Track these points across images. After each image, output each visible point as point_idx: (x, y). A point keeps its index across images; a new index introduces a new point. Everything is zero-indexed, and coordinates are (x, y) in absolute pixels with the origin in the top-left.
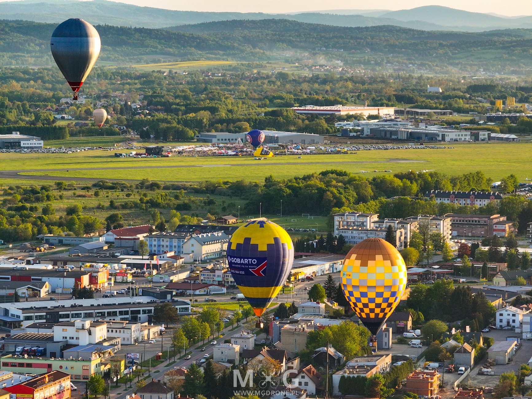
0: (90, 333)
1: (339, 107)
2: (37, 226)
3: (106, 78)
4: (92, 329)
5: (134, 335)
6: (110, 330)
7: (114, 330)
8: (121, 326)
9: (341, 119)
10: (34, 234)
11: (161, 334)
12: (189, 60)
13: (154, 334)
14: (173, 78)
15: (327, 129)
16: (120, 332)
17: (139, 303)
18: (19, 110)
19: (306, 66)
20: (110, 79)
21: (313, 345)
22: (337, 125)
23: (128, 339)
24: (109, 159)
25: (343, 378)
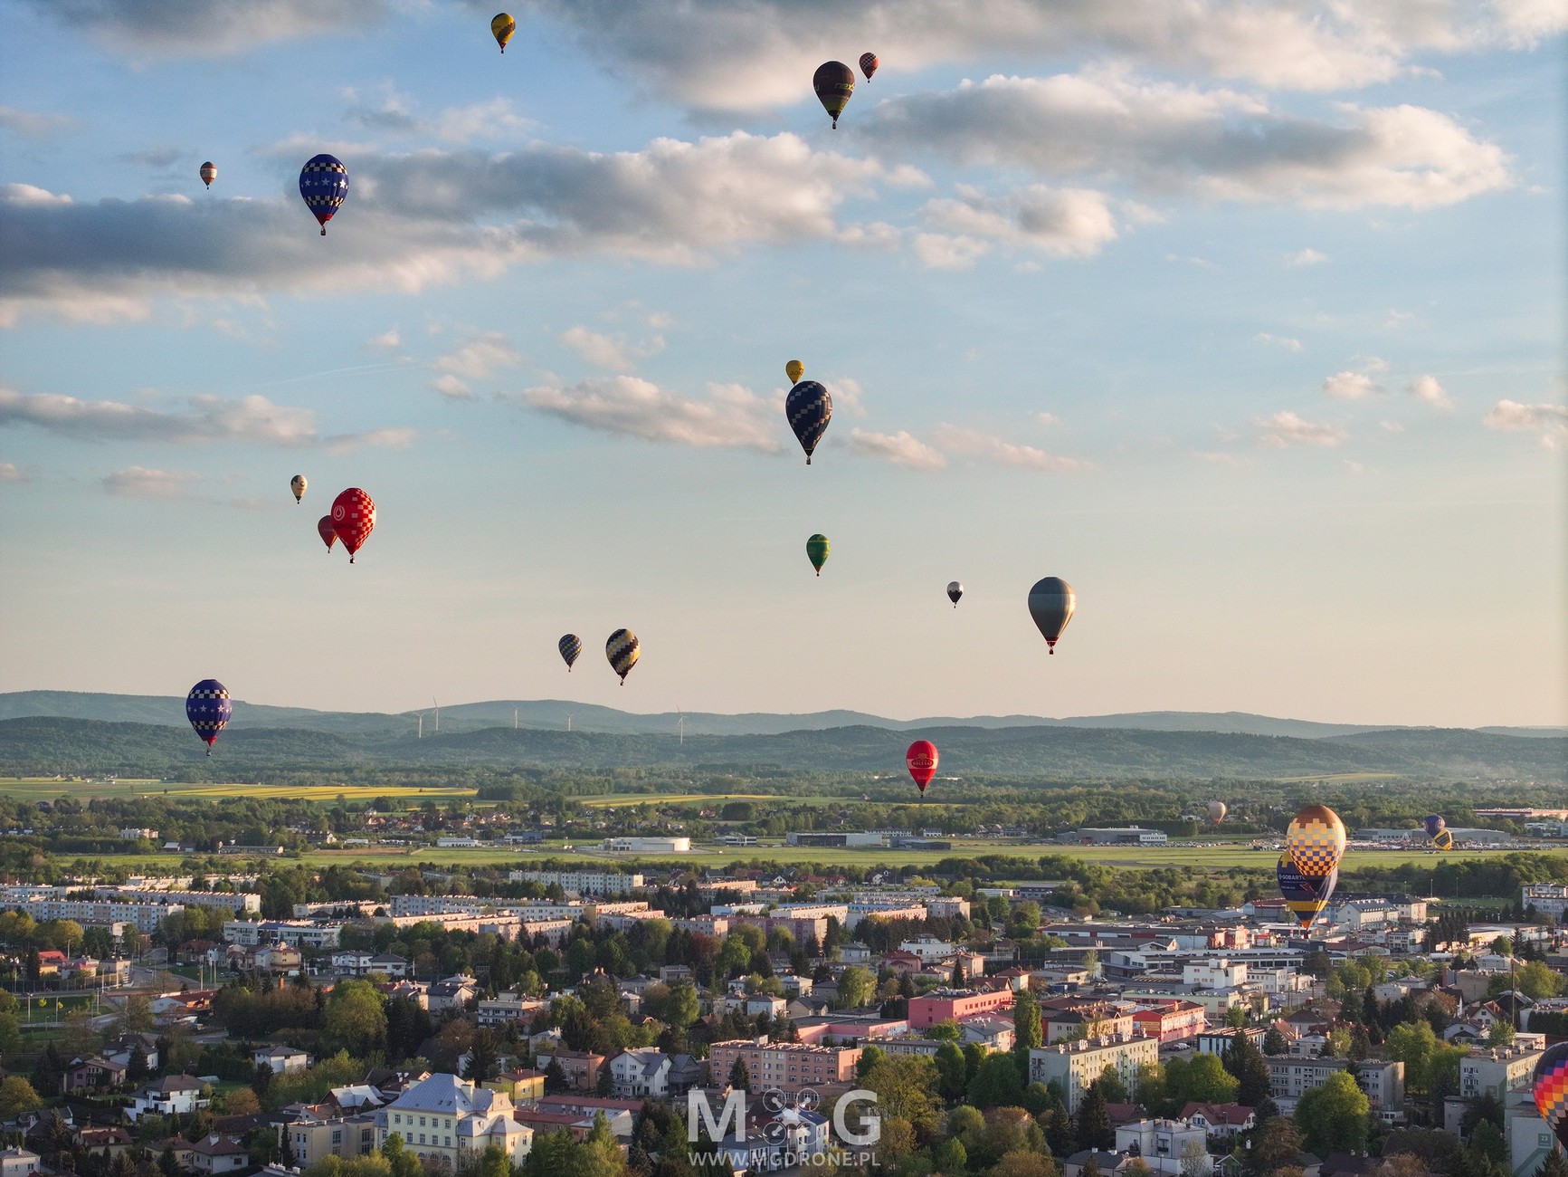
0: (1227, 975)
1: (1529, 809)
2: (1162, 898)
3: (1242, 787)
4: (1229, 969)
5: (1279, 982)
6: (1251, 976)
7: (1255, 976)
8: (1264, 971)
9: (1532, 820)
10: (1157, 907)
11: (1311, 986)
12: (1344, 772)
13: (1303, 984)
14: (1324, 788)
15: (1514, 829)
16: (1263, 977)
17: (1285, 954)
18: (1138, 811)
19: (1488, 779)
20: (1247, 789)
21: (1496, 989)
22: (1527, 826)
23: (1272, 986)
24: (1248, 852)
25: (1532, 1014)
